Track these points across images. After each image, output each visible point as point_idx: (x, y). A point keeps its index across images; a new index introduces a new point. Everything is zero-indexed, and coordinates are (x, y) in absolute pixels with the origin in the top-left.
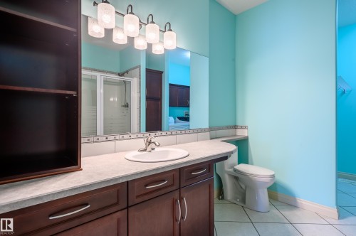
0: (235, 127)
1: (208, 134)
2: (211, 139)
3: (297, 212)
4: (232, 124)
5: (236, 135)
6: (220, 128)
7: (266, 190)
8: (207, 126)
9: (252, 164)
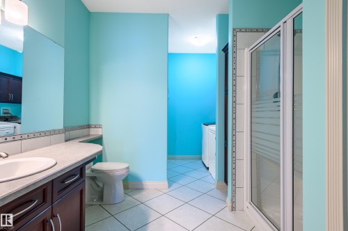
0: (89, 126)
1: (62, 136)
2: (66, 141)
3: (144, 193)
4: (86, 123)
5: (89, 135)
6: (73, 129)
7: (121, 182)
8: (61, 127)
9: (106, 161)
